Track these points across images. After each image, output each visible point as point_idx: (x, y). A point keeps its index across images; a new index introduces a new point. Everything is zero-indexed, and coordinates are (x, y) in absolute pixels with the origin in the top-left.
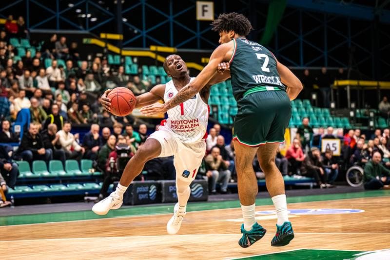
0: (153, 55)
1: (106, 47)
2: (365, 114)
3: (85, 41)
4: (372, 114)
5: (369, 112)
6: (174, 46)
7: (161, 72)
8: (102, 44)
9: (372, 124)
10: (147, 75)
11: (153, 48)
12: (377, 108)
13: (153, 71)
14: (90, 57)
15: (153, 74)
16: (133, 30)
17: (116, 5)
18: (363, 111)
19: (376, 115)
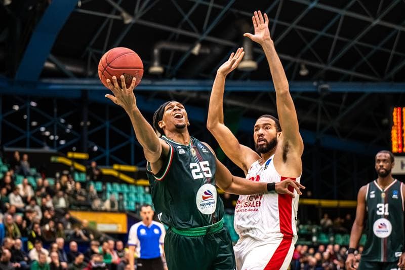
0: (116, 174)
1: (73, 165)
2: (308, 230)
3: (53, 159)
4: (314, 230)
5: (312, 228)
6: (135, 164)
7: (123, 189)
8: (69, 163)
9: (314, 239)
10: (111, 193)
11: (116, 167)
12: (318, 223)
13: (115, 188)
14: (58, 175)
15: (116, 191)
16: (93, 147)
17: (83, 127)
18: (307, 227)
19: (318, 231)
